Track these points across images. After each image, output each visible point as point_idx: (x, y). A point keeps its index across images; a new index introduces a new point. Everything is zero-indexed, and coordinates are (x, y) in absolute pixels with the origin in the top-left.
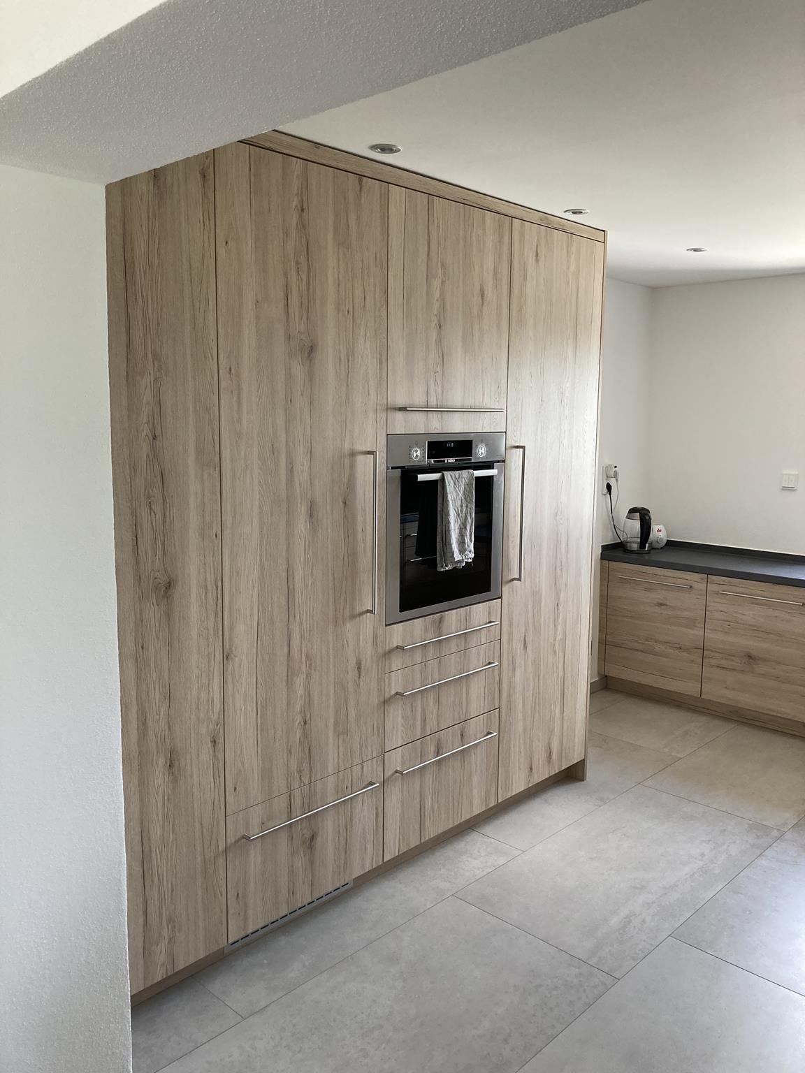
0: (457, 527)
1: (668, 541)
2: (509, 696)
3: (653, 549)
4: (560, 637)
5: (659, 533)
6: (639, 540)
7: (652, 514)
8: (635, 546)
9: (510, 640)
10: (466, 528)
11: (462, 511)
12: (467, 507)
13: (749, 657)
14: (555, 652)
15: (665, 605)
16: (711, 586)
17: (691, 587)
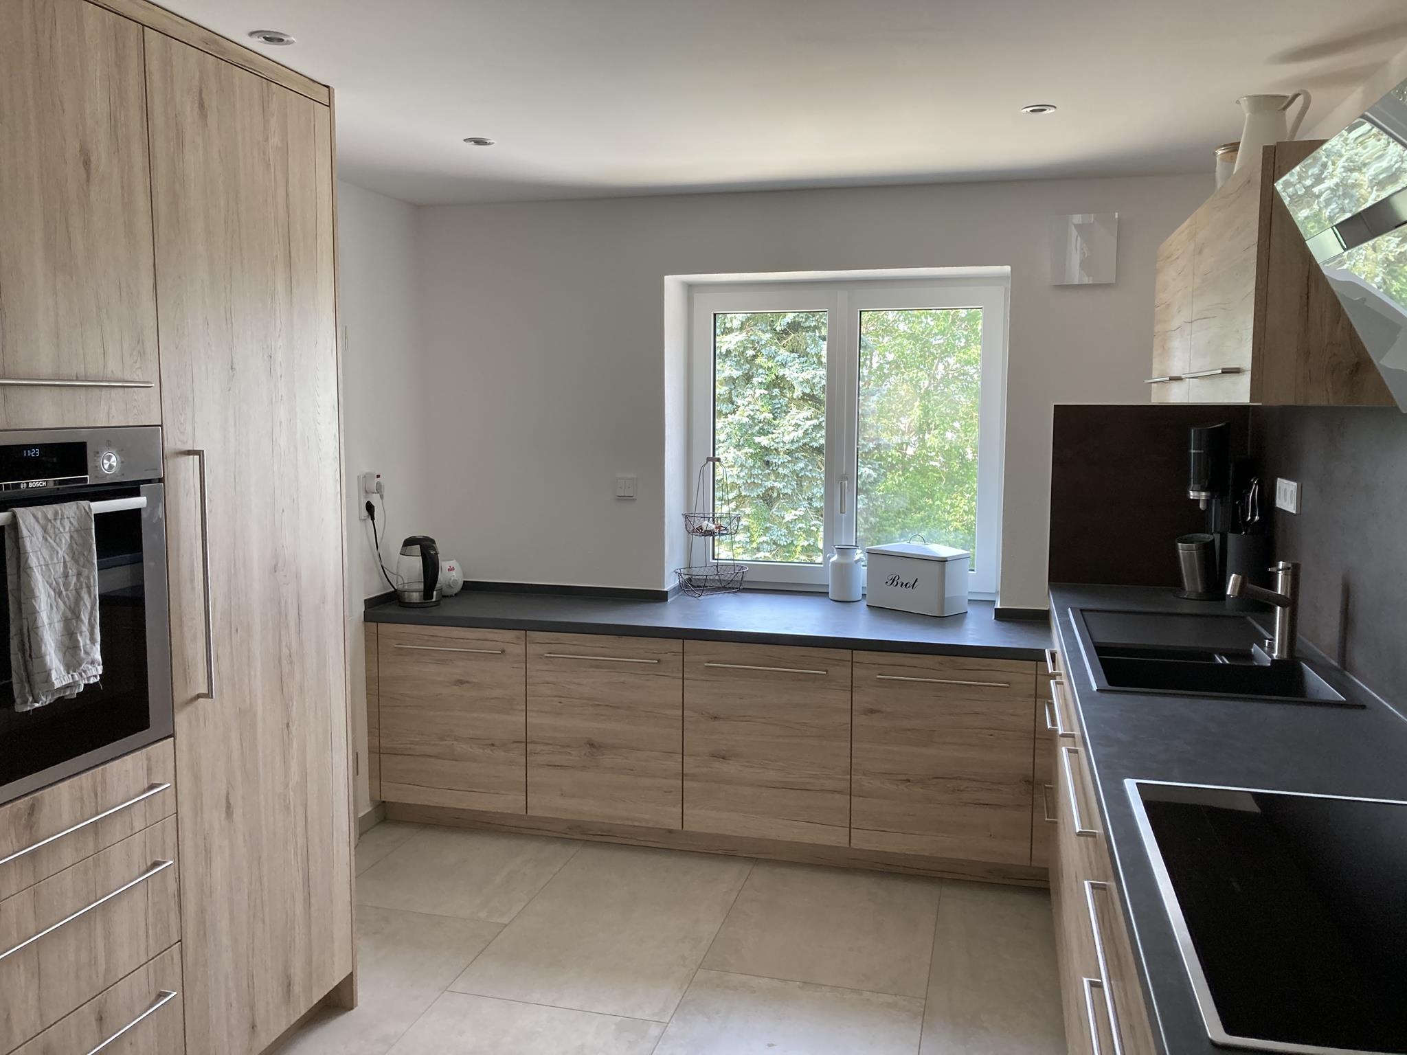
0: (57, 617)
1: (464, 582)
2: (202, 911)
3: (444, 596)
4: (295, 778)
5: (451, 573)
6: (421, 586)
7: (438, 545)
8: (416, 597)
9: (197, 810)
10: (78, 617)
11: (66, 585)
12: (79, 574)
13: (592, 745)
14: (288, 808)
15: (468, 682)
16: (531, 648)
17: (503, 651)
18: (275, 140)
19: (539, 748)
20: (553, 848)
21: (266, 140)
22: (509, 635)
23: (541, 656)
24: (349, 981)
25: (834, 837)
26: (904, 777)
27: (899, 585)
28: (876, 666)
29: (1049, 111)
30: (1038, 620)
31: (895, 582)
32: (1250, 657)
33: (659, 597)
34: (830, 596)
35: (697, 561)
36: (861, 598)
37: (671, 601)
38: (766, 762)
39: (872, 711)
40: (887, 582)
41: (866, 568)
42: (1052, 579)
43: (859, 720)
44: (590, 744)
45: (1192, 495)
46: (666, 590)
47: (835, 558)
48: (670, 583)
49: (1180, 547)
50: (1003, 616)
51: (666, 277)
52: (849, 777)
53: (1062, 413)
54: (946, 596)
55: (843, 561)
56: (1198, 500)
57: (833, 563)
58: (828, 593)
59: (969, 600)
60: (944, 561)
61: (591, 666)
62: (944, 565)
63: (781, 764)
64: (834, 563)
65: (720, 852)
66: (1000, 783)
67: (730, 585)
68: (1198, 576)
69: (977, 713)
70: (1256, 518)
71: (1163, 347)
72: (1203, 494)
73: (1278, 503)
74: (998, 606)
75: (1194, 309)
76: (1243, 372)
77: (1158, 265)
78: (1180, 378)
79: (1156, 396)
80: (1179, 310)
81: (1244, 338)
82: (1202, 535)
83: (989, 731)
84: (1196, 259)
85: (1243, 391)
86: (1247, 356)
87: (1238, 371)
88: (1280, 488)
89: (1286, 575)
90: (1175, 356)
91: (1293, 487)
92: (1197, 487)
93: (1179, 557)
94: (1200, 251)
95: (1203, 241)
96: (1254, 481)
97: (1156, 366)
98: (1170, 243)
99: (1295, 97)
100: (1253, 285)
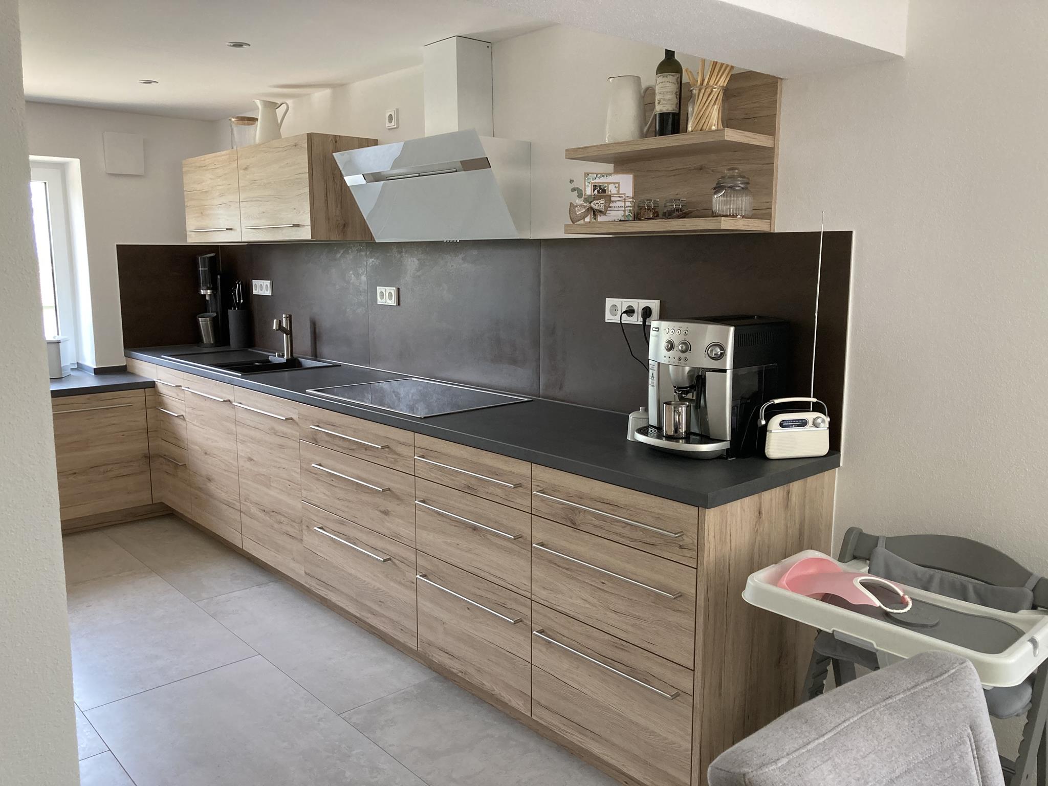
26: (72, 472)
29: (154, 84)
53: (122, 248)
54: (62, 366)
56: (206, 295)
60: (58, 342)
62: (59, 345)
66: (132, 462)
68: (211, 334)
69: (114, 424)
70: (242, 301)
71: (202, 213)
72: (209, 291)
73: (255, 292)
74: (95, 367)
75: (243, 196)
76: (303, 226)
77: (184, 169)
78: (231, 229)
79: (193, 239)
80: (221, 195)
81: (302, 212)
82: (208, 314)
83: (122, 433)
84: (241, 172)
85: (305, 234)
86: (306, 219)
87: (298, 226)
88: (255, 285)
89: (287, 320)
90: (219, 218)
91: (268, 283)
92: (205, 288)
93: (200, 325)
94: (246, 169)
95: (248, 164)
96: (238, 283)
97: (191, 223)
98: (203, 159)
99: (282, 104)
100: (307, 190)
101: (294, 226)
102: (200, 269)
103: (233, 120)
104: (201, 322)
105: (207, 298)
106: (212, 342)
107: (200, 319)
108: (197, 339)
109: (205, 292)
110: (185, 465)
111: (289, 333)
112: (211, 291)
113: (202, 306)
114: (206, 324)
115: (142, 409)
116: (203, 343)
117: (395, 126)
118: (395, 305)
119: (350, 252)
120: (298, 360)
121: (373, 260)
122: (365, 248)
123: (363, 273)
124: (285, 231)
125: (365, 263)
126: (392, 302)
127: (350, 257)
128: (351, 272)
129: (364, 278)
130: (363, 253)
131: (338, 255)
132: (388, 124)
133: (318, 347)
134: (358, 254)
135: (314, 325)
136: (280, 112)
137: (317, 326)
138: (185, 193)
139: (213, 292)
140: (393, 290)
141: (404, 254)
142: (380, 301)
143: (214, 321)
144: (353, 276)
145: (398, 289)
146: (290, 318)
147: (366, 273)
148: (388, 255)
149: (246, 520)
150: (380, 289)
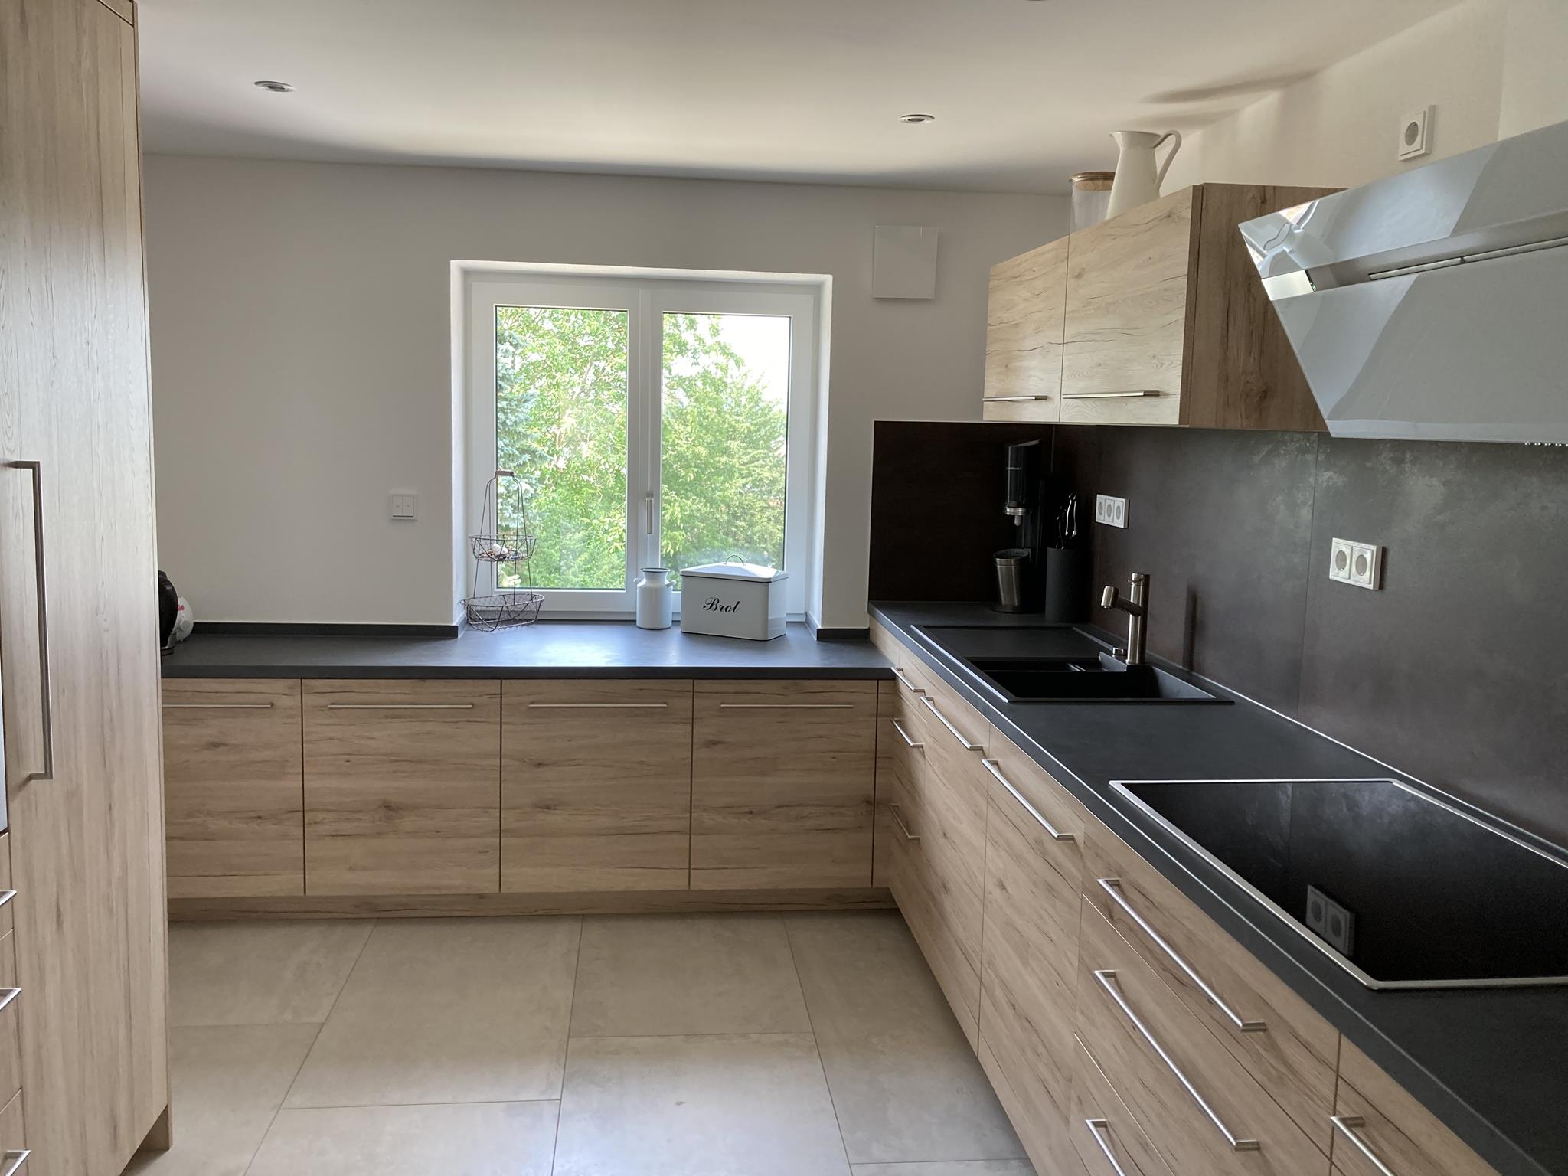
1: (195, 624)
2: (39, 1047)
3: (176, 643)
4: (117, 871)
5: (182, 613)
9: (32, 922)
13: (388, 807)
14: (111, 910)
15: (224, 745)
16: (309, 700)
17: (272, 704)
18: (86, 64)
19: (320, 816)
20: (339, 933)
21: (80, 63)
22: (280, 685)
23: (322, 708)
24: (165, 1116)
25: (672, 881)
26: (747, 810)
27: (719, 609)
28: (719, 695)
29: (927, 121)
30: (862, 638)
31: (714, 606)
32: (1098, 664)
33: (450, 633)
34: (638, 624)
35: (482, 591)
36: (671, 624)
37: (462, 637)
38: (597, 808)
39: (714, 743)
40: (704, 607)
41: (680, 592)
42: (872, 597)
43: (701, 754)
44: (385, 807)
45: (1009, 511)
46: (454, 624)
47: (644, 582)
48: (457, 618)
49: (998, 563)
50: (824, 636)
51: (452, 262)
52: (688, 815)
53: (883, 430)
54: (770, 618)
55: (652, 585)
56: (1014, 516)
57: (641, 587)
58: (635, 621)
59: (787, 622)
60: (767, 582)
61: (387, 717)
62: (768, 586)
63: (615, 808)
64: (644, 589)
65: (540, 913)
66: (843, 806)
67: (520, 617)
68: (1015, 590)
69: (821, 737)
70: (1074, 533)
71: (1007, 366)
72: (1020, 510)
73: (1099, 519)
74: (820, 627)
75: (1071, 331)
76: (1166, 395)
77: (992, 284)
78: (1045, 398)
79: (992, 414)
80: (1038, 331)
81: (1167, 363)
82: (1016, 550)
83: (832, 754)
84: (1071, 282)
85: (1167, 414)
86: (1172, 380)
87: (1156, 394)
88: (1101, 503)
89: (1138, 585)
90: (1030, 376)
91: (1120, 503)
92: (1014, 503)
93: (997, 572)
94: (1079, 276)
95: (1084, 266)
96: (1072, 498)
97: (992, 386)
98: (1018, 262)
99: (1167, 136)
100: (1181, 315)
101: (1147, 394)
102: (1009, 468)
103: (1076, 180)
104: (998, 566)
105: (1017, 522)
106: (1016, 604)
107: (998, 559)
108: (989, 594)
109: (1012, 510)
110: (918, 839)
111: (1142, 611)
112: (1024, 510)
113: (1007, 535)
114: (1009, 570)
115: (871, 716)
116: (1001, 603)
117: (1423, 151)
118: (1371, 587)
119: (1282, 452)
120: (1153, 670)
121: (1330, 474)
122: (1315, 445)
123: (1304, 503)
124: (1132, 405)
125: (1312, 480)
126: (1366, 580)
127: (1281, 463)
128: (1280, 498)
129: (1305, 514)
130: (1309, 457)
131: (1257, 459)
132: (1404, 148)
133: (1196, 650)
134: (1299, 458)
135: (1194, 600)
136: (1161, 154)
137: (1199, 601)
138: (989, 328)
139: (1026, 513)
140: (1369, 552)
141: (1407, 467)
142: (1336, 574)
143: (1023, 564)
144: (1282, 507)
145: (1384, 552)
146: (1145, 582)
147: (1311, 502)
148: (1369, 465)
149: (986, 1003)
150: (1339, 545)
